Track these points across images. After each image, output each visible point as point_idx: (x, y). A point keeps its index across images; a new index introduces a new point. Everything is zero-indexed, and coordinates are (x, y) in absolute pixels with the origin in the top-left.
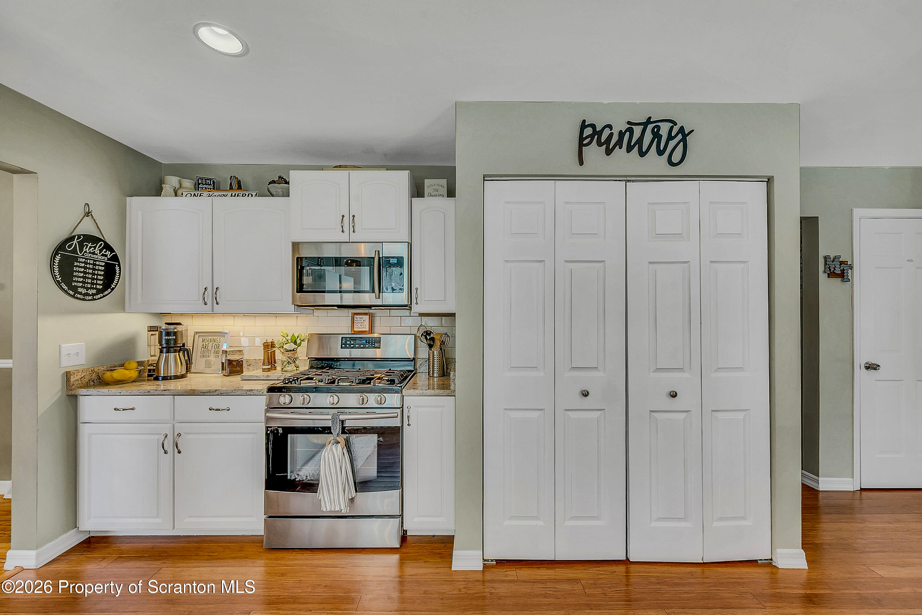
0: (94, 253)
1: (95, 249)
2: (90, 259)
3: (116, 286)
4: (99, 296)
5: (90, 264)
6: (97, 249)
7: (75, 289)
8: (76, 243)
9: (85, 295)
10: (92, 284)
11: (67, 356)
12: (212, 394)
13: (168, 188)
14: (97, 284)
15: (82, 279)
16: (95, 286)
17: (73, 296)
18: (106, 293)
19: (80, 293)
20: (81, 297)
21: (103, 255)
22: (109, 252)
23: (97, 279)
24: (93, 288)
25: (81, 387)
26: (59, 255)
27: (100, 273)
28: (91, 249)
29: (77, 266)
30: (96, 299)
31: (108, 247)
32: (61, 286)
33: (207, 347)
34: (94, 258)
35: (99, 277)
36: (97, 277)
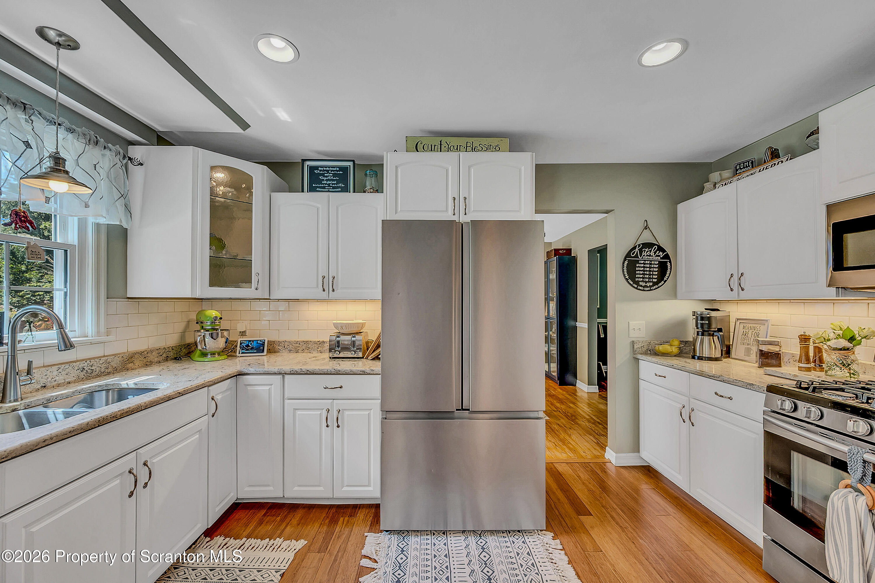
0: (650, 256)
1: (651, 252)
2: (647, 261)
3: (668, 279)
4: (655, 287)
5: (647, 264)
6: (652, 252)
7: (637, 283)
8: (637, 251)
9: (644, 287)
10: (649, 278)
11: (633, 330)
12: (716, 379)
13: (708, 186)
14: (653, 278)
15: (642, 276)
16: (651, 280)
17: (637, 288)
18: (660, 284)
19: (641, 286)
20: (642, 288)
21: (657, 256)
22: (662, 253)
23: (653, 275)
24: (650, 282)
25: (641, 354)
26: (627, 261)
27: (655, 269)
28: (648, 253)
29: (638, 267)
30: (652, 290)
31: (661, 249)
32: (628, 282)
33: (747, 335)
34: (650, 259)
35: (654, 273)
36: (653, 273)
